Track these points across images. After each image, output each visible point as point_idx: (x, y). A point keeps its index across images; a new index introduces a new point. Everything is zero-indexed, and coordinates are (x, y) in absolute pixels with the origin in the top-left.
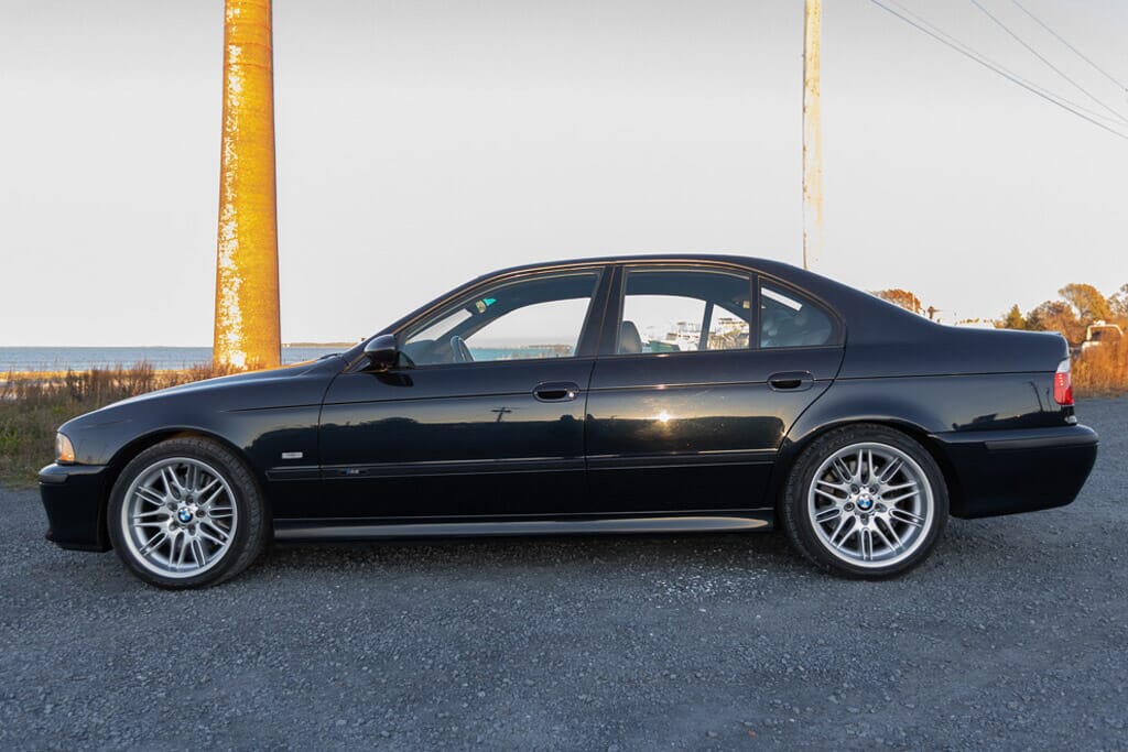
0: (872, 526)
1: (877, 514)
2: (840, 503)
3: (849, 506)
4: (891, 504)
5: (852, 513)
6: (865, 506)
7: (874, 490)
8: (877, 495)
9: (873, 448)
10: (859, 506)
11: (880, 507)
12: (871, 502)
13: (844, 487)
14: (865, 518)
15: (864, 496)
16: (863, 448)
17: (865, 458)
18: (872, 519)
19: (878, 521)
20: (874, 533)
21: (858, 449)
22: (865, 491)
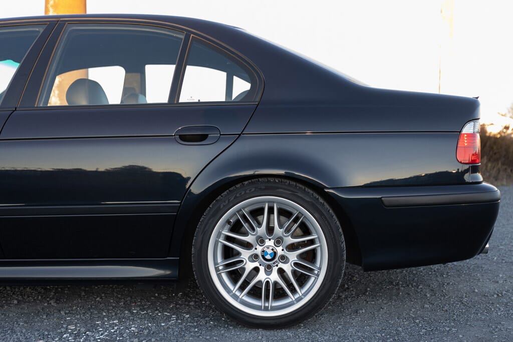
0: (274, 277)
1: (281, 265)
2: (245, 254)
3: (255, 257)
4: (293, 256)
5: (256, 264)
6: (268, 257)
7: (279, 242)
8: (281, 248)
9: (278, 203)
10: (263, 257)
11: (284, 259)
12: (275, 254)
13: (249, 239)
14: (269, 269)
15: (268, 248)
16: (269, 202)
17: (271, 210)
18: (275, 269)
19: (281, 272)
20: (276, 283)
21: (264, 202)
22: (270, 243)
